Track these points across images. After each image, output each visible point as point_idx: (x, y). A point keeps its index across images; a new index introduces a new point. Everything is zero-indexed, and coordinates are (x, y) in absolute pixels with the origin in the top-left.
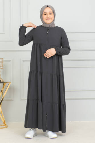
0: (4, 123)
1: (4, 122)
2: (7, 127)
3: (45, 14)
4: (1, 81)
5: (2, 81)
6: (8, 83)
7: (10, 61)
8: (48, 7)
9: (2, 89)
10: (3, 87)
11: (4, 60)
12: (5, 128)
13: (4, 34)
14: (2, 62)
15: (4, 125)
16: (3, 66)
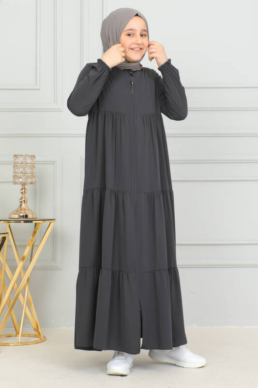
0: (37, 330)
1: (35, 327)
2: (43, 340)
3: (129, 35)
4: (26, 216)
5: (30, 216)
6: (48, 223)
7: (53, 163)
8: (137, 15)
10: (35, 232)
11: (37, 159)
12: (37, 342)
13: (39, 89)
14: (33, 166)
15: (37, 334)
16: (34, 177)
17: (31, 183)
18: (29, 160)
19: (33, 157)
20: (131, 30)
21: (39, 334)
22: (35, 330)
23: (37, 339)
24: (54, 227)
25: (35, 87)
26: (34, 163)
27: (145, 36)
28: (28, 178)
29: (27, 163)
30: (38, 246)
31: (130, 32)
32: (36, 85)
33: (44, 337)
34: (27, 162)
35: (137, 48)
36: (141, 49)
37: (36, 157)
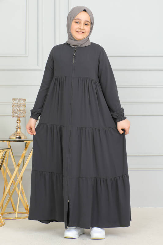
1: (26, 207)
3: (77, 23)
9: (24, 152)
14: (24, 106)
15: (27, 212)
16: (25, 112)
17: (24, 117)
18: (22, 102)
19: (25, 100)
20: (78, 19)
22: (25, 209)
25: (26, 56)
26: (25, 104)
27: (88, 25)
28: (21, 113)
31: (77, 21)
32: (26, 54)
34: (21, 103)
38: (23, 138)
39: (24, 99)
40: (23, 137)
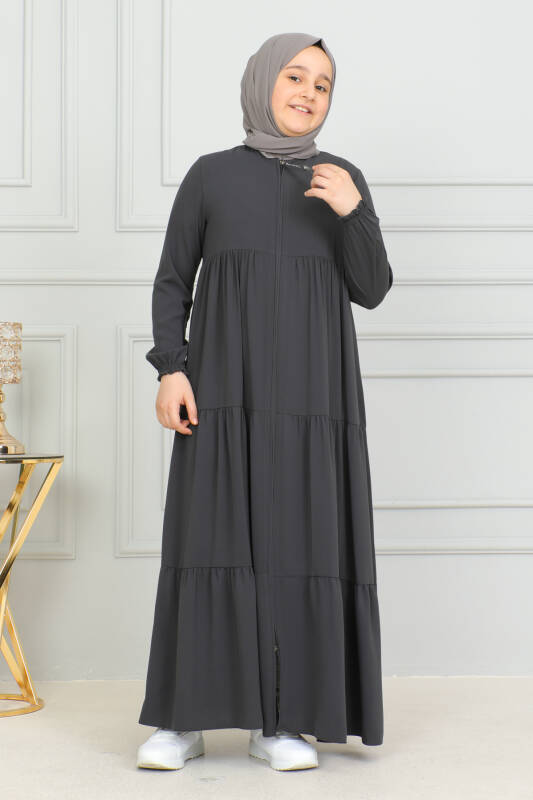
0: (24, 685)
1: (22, 680)
2: (37, 706)
3: (294, 79)
4: (5, 450)
5: (11, 450)
6: (47, 464)
7: (57, 339)
9: (14, 497)
10: (21, 484)
11: (26, 330)
12: (25, 712)
13: (29, 186)
14: (17, 346)
15: (25, 694)
16: (20, 368)
17: (14, 381)
18: (9, 334)
19: (18, 326)
20: (296, 67)
21: (30, 693)
22: (20, 685)
23: (26, 705)
24: (60, 471)
25: (22, 182)
26: (20, 340)
27: (325, 90)
28: (6, 370)
29: (5, 340)
30: (27, 512)
31: (296, 73)
32: (23, 177)
33: (40, 700)
34: (5, 336)
35: (303, 107)
36: (310, 112)
37: (23, 326)
38: (13, 452)
39: (15, 324)
40: (13, 448)
